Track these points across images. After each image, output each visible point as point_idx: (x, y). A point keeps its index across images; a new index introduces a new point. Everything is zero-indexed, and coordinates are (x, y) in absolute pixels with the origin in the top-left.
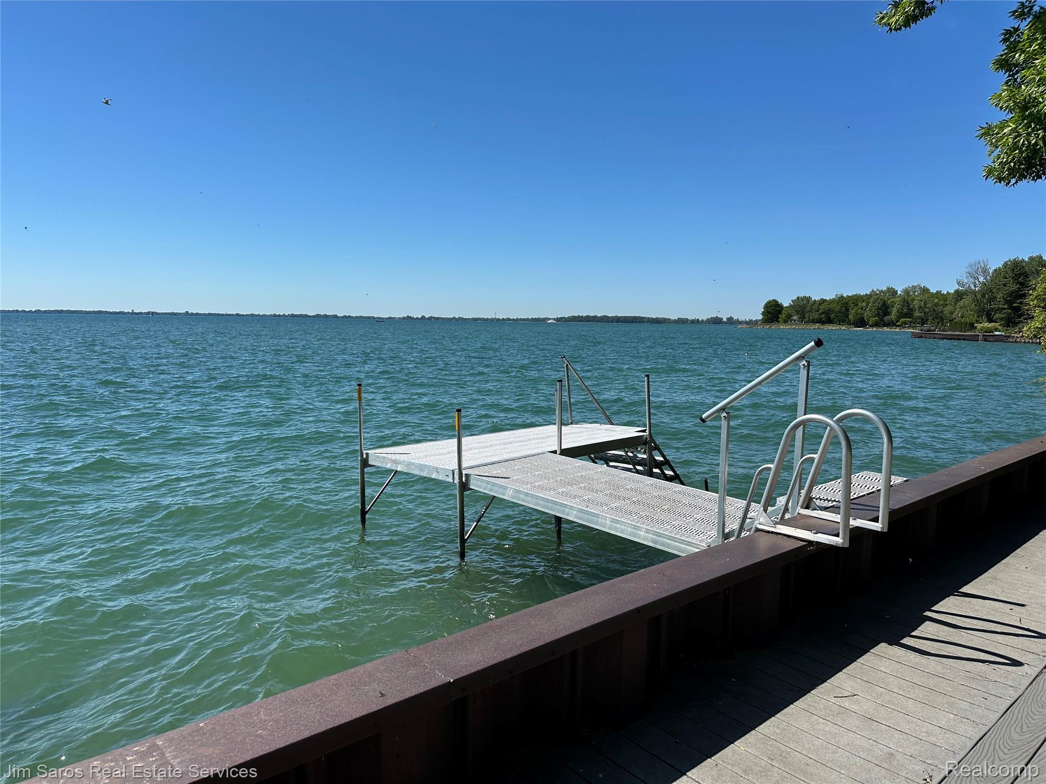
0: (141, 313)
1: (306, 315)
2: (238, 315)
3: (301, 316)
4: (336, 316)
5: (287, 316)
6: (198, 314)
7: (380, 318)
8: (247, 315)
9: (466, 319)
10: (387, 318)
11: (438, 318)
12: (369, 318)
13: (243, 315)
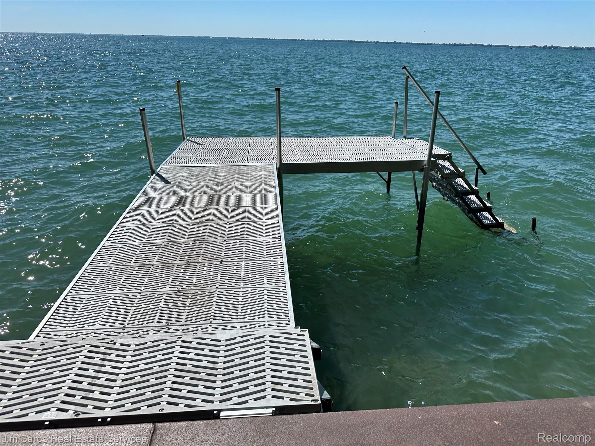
0: (371, 42)
1: (463, 44)
2: (422, 44)
3: (460, 45)
4: (482, 45)
5: (451, 45)
6: (400, 43)
7: (512, 47)
8: (427, 44)
9: (581, 48)
10: (517, 47)
11: (557, 48)
12: (505, 46)
13: (425, 44)
